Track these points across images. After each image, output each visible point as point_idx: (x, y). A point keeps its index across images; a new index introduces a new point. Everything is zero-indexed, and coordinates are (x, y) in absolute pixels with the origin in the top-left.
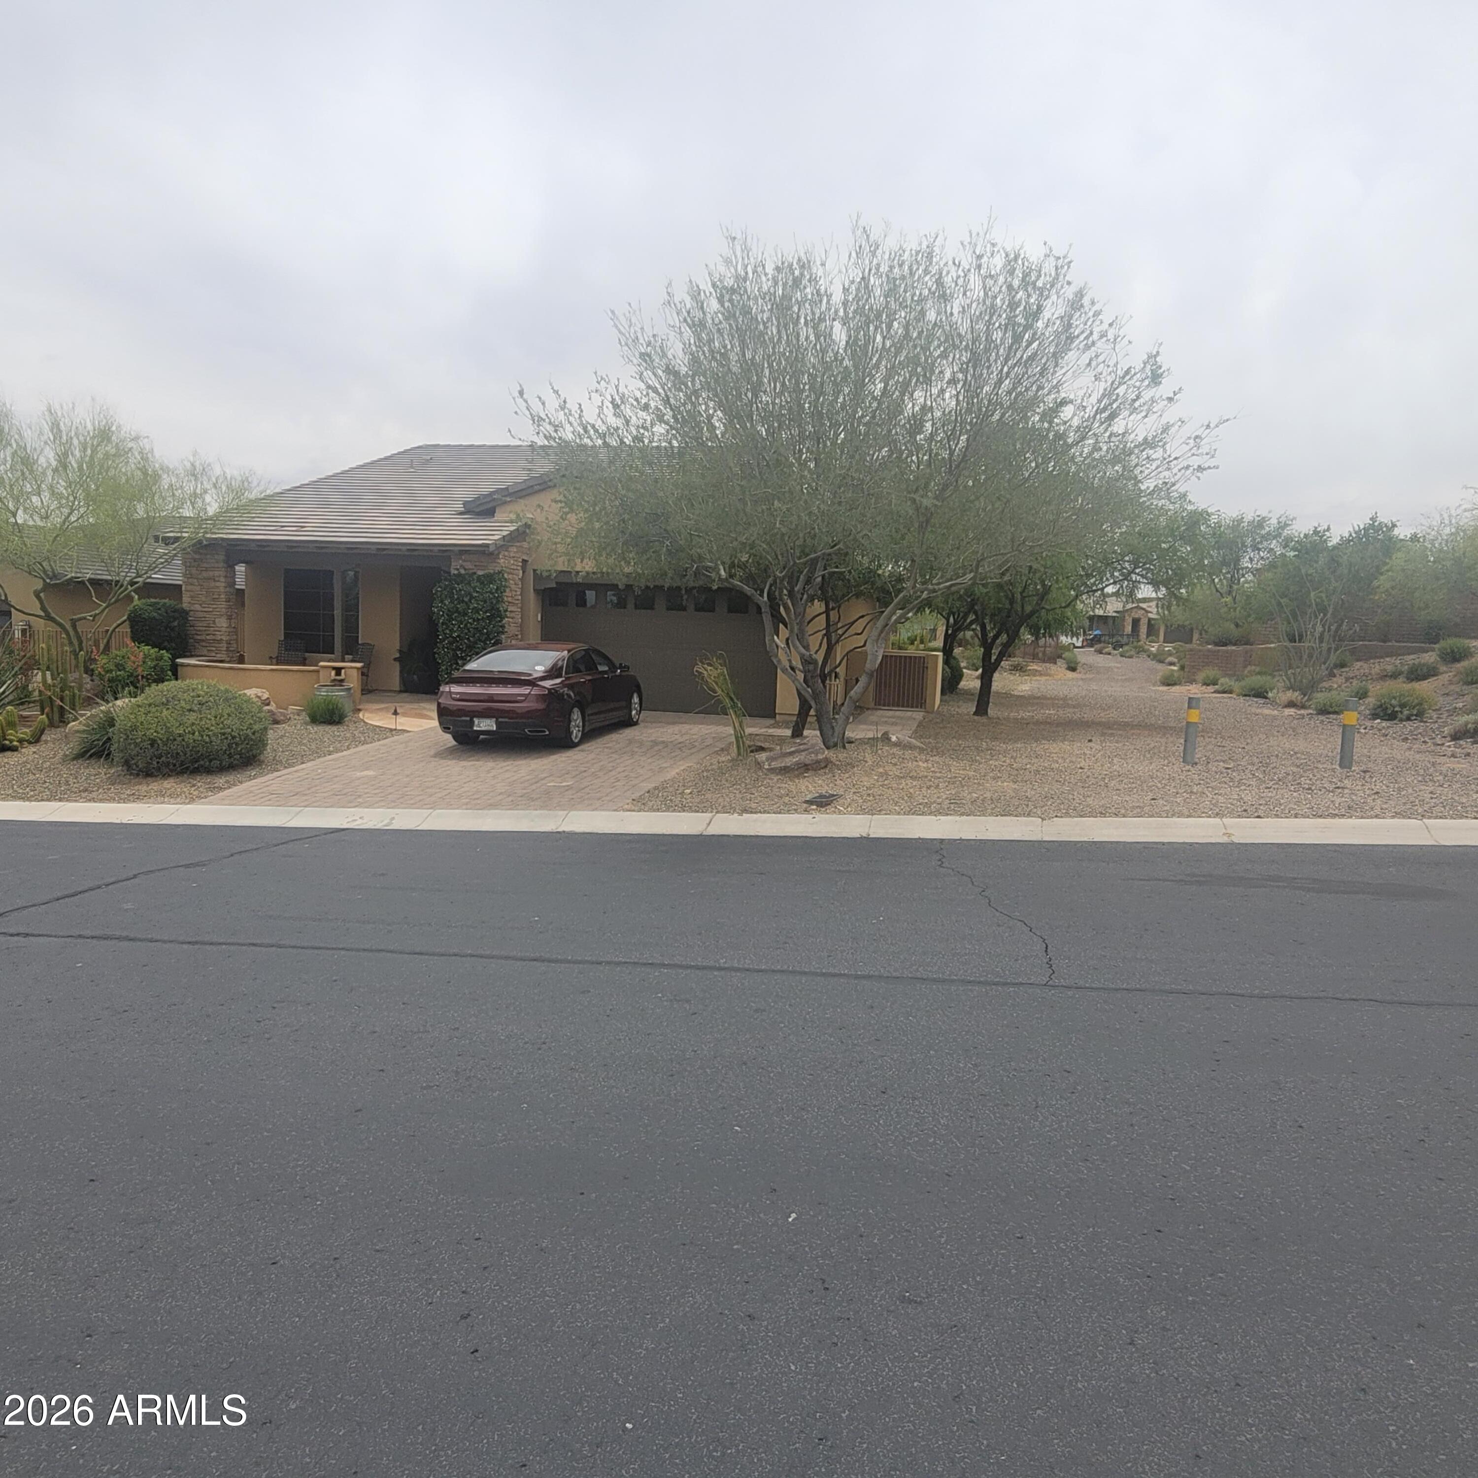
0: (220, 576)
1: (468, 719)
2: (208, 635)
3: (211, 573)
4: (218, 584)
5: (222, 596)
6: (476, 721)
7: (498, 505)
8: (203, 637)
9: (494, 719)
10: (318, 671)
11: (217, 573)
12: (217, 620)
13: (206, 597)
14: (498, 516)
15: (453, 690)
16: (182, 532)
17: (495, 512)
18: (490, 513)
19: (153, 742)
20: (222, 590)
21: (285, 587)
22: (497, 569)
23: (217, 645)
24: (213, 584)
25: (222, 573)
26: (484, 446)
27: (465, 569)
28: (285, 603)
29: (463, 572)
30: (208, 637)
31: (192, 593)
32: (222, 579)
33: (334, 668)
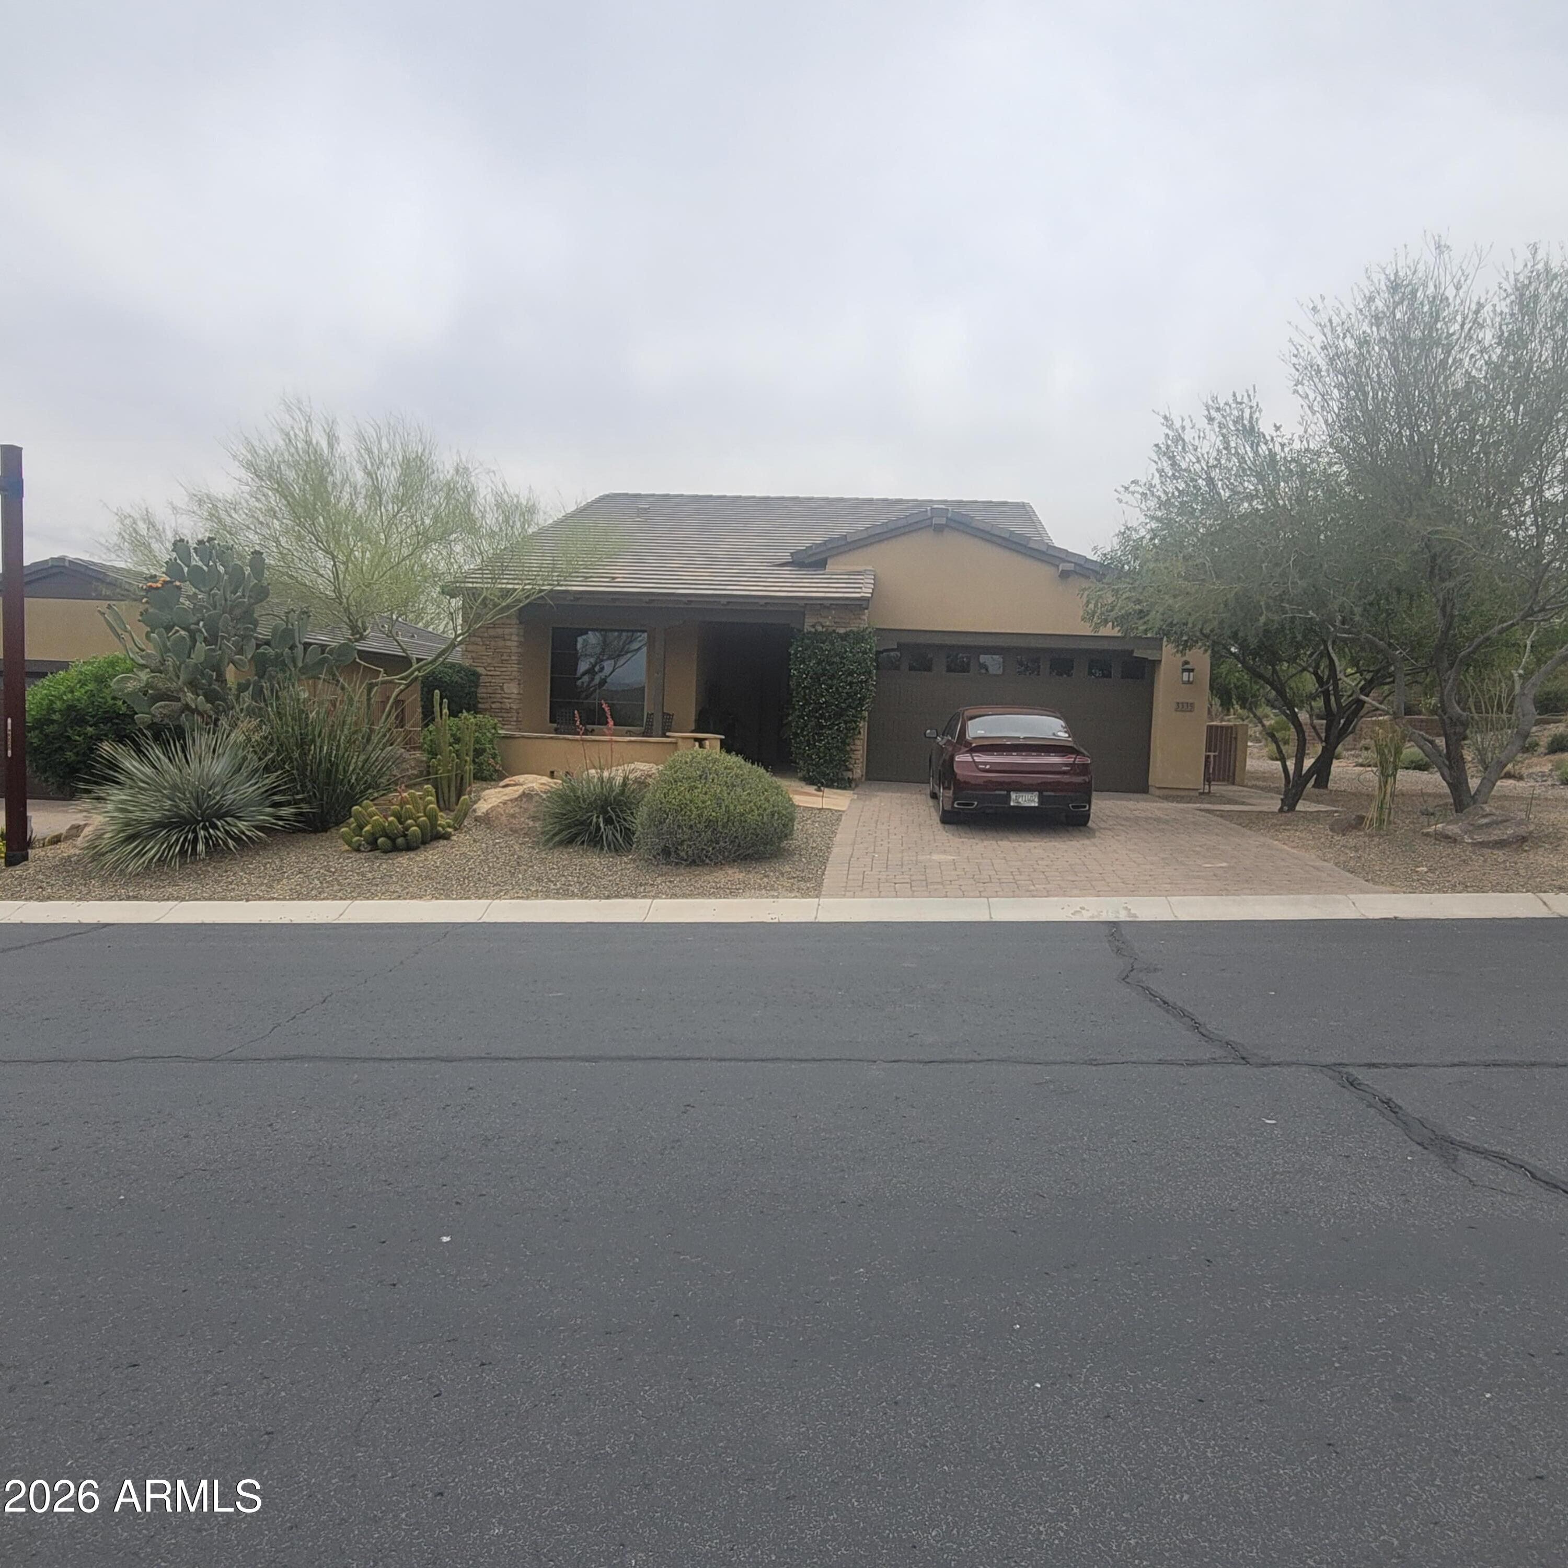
0: (511, 635)
1: (1005, 793)
2: (493, 703)
3: (500, 631)
4: (508, 643)
5: (513, 658)
6: (1013, 795)
7: (832, 556)
8: (487, 706)
9: (1037, 793)
10: (676, 743)
11: (507, 631)
12: (505, 685)
13: (493, 658)
14: (830, 567)
15: (977, 759)
16: (465, 582)
17: (826, 564)
18: (821, 564)
19: (709, 823)
20: (514, 650)
21: (553, 649)
22: (862, 626)
23: (505, 715)
24: (501, 643)
25: (514, 631)
26: (682, 496)
27: (823, 627)
28: (552, 667)
29: (820, 629)
30: (493, 706)
31: (474, 655)
32: (514, 638)
33: (696, 739)
